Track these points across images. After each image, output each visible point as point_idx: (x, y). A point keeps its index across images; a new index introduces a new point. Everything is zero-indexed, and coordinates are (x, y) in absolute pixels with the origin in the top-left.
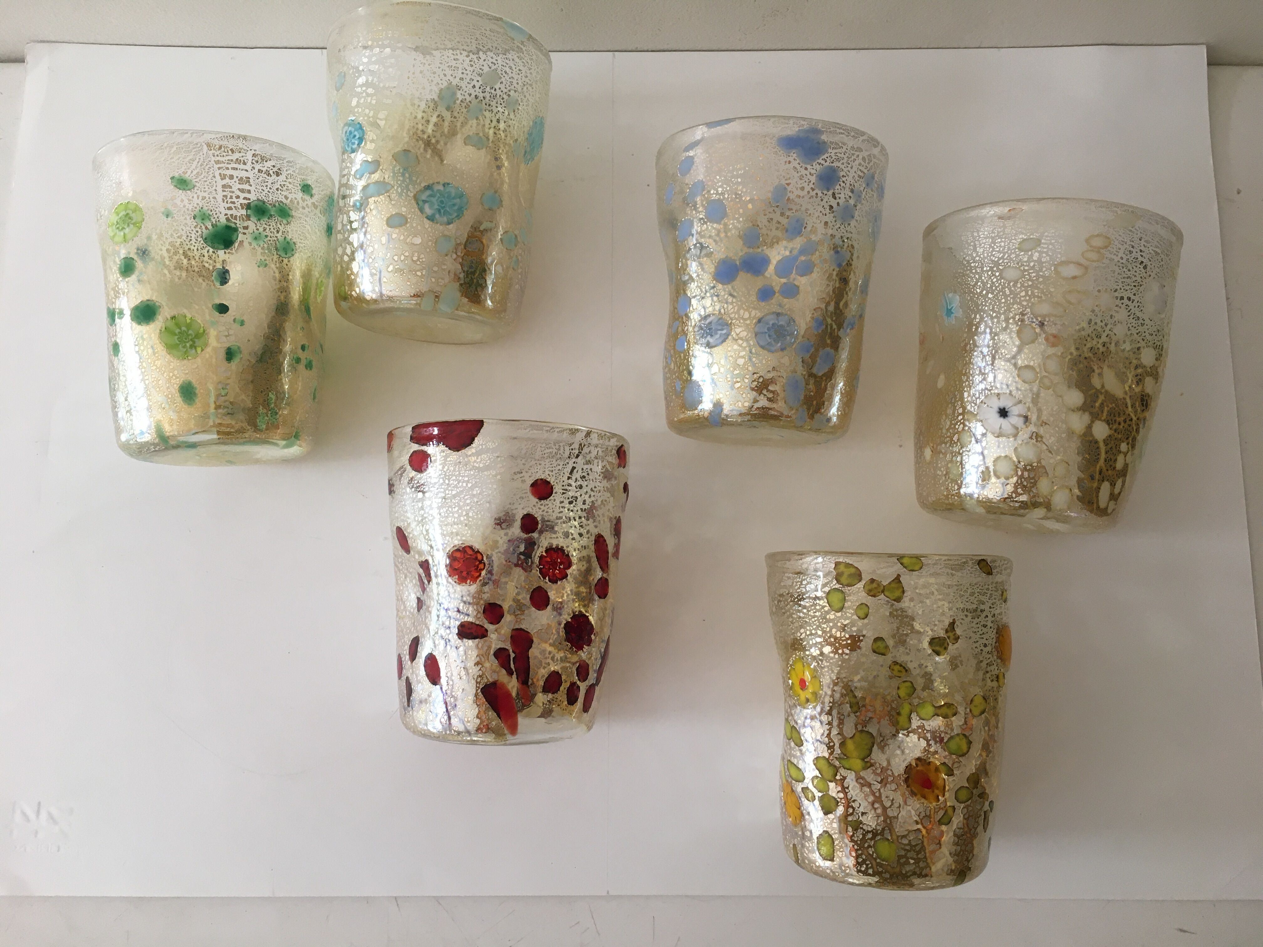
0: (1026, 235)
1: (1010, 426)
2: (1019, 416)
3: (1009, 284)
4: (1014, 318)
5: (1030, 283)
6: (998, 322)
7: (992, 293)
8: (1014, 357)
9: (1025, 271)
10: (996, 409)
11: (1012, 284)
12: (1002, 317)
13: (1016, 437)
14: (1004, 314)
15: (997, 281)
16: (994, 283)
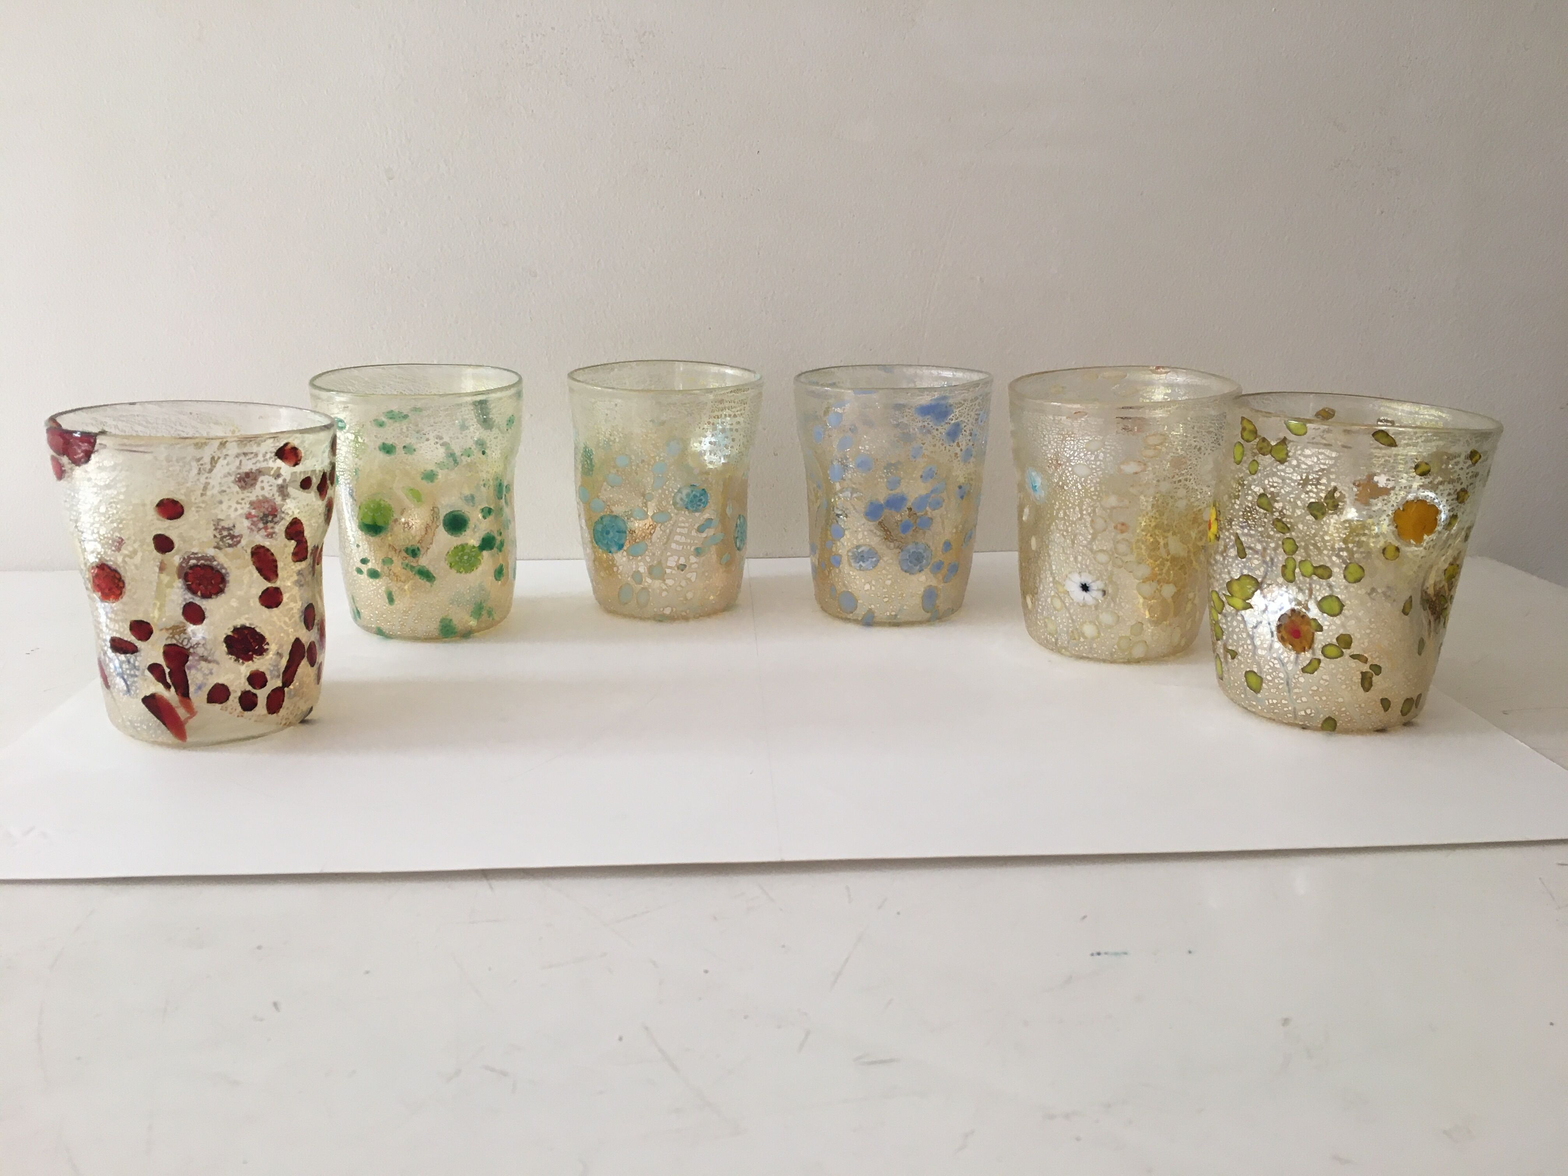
0: (1091, 437)
1: (1092, 599)
2: (1098, 590)
3: (1080, 479)
4: (1086, 510)
5: (1098, 480)
6: (1074, 512)
7: (1067, 486)
8: (1090, 543)
9: (1092, 469)
10: (1079, 584)
11: (1082, 479)
12: (1077, 509)
13: (1097, 607)
14: (1078, 505)
15: (1070, 475)
16: (1067, 477)
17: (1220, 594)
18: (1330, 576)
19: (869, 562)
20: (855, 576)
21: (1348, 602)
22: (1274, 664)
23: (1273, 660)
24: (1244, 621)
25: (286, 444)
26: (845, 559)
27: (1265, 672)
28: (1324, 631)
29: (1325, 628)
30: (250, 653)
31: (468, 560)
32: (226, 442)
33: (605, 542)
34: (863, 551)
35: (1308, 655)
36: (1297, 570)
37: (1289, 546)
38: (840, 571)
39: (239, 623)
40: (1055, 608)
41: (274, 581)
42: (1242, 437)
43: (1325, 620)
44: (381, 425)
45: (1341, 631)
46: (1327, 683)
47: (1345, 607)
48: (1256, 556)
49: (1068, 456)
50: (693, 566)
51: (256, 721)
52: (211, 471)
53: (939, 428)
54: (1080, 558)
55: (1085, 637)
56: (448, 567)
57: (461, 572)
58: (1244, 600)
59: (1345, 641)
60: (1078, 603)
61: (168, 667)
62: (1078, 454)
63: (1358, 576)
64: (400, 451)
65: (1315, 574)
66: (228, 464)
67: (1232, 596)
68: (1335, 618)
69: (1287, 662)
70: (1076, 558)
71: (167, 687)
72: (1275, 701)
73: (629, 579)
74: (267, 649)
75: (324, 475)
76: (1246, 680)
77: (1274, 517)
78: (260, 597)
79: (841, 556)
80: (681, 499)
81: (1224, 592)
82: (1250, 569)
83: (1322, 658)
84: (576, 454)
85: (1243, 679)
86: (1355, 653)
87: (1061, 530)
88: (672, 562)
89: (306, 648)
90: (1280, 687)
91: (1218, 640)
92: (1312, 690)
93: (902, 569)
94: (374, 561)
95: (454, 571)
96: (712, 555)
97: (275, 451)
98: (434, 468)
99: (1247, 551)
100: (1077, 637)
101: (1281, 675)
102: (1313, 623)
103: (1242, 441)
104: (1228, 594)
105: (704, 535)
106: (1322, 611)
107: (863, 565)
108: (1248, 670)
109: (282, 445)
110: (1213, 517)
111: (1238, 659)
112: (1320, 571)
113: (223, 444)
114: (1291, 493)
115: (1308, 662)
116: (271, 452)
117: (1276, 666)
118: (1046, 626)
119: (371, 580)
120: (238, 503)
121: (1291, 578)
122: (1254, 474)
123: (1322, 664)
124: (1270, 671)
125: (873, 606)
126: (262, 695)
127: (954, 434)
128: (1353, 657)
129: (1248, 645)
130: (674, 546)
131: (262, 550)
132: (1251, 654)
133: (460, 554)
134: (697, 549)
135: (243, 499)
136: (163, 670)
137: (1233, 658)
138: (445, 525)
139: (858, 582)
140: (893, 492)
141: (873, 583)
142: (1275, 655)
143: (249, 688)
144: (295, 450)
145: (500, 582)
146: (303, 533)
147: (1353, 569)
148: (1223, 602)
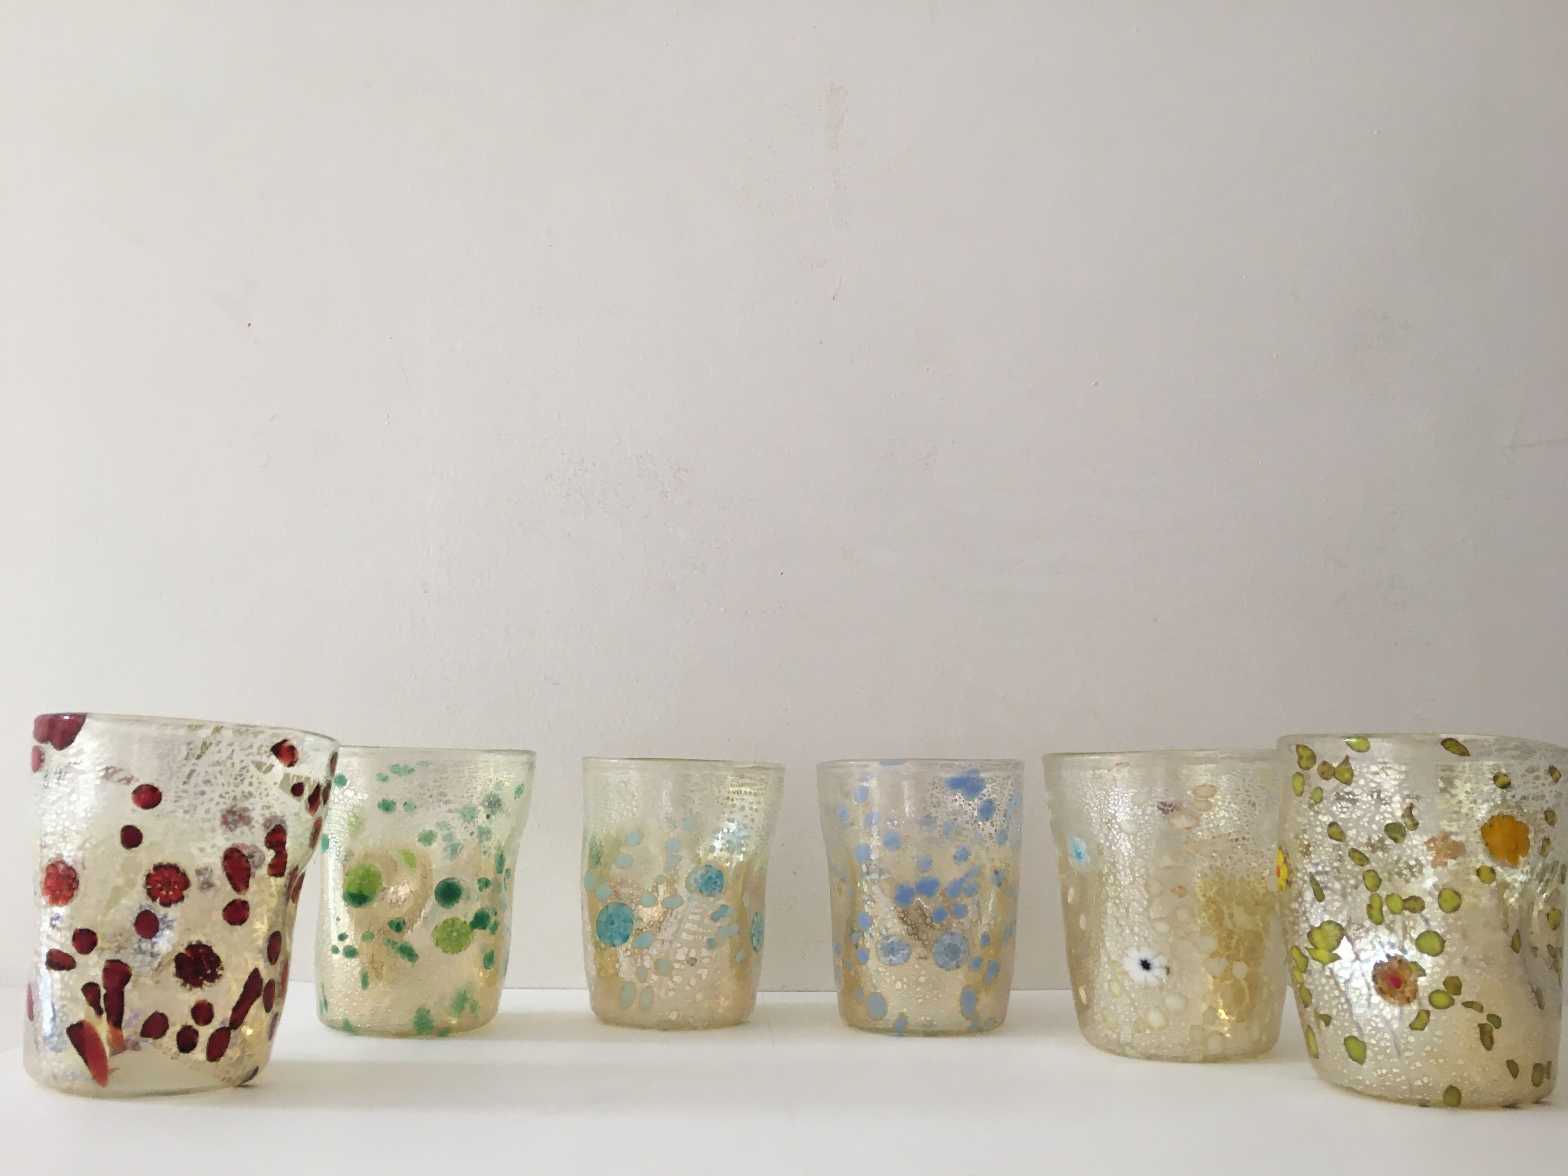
0: (1136, 789)
1: (1155, 979)
2: (1160, 967)
4: (1139, 871)
5: (1148, 837)
6: (1125, 875)
7: (1115, 846)
8: (1146, 910)
9: (1141, 824)
10: (1138, 962)
11: (1131, 837)
12: (1128, 871)
13: (1161, 988)
14: (1129, 867)
15: (1118, 833)
16: (1114, 835)
17: (1301, 948)
18: (1423, 908)
19: (900, 955)
20: (885, 973)
21: (1448, 937)
23: (1374, 1019)
24: (1333, 975)
25: (285, 741)
26: (873, 952)
27: (1368, 1035)
28: (1428, 976)
29: (1428, 971)
30: (201, 978)
31: (458, 938)
32: (222, 727)
33: (609, 934)
34: (892, 943)
35: (1414, 1007)
36: (1385, 908)
37: (1370, 882)
38: (868, 968)
39: (194, 939)
40: (1114, 995)
41: (242, 892)
42: (1300, 767)
43: (1427, 962)
44: (385, 779)
45: (1447, 973)
46: (1441, 1041)
47: (1447, 944)
48: (1336, 897)
49: (1113, 812)
50: (706, 961)
51: (191, 1067)
52: (199, 757)
53: (971, 802)
54: (1136, 929)
55: (1151, 1028)
56: (433, 944)
57: (447, 953)
58: (1330, 951)
59: (1453, 986)
60: (1140, 986)
61: (105, 987)
62: (1124, 810)
63: (1454, 904)
64: (400, 807)
65: (1406, 909)
66: (219, 752)
67: (1316, 948)
68: (1438, 958)
69: (1392, 1018)
70: (1132, 930)
71: (99, 1012)
72: (1384, 1071)
73: (633, 976)
74: (221, 975)
75: (318, 787)
76: (1347, 1050)
77: (1350, 847)
78: (225, 910)
79: (869, 950)
80: (696, 881)
81: (1306, 945)
82: (1330, 913)
83: (1430, 1008)
84: (584, 844)
85: (1343, 1048)
86: (1467, 1000)
87: (1112, 898)
88: (681, 956)
89: (264, 985)
90: (1388, 1051)
91: (1306, 1006)
92: (1426, 1052)
93: (937, 964)
94: (353, 937)
95: (439, 950)
96: (725, 950)
97: (272, 745)
98: (433, 829)
99: (1325, 892)
100: (1142, 1029)
101: (1387, 1036)
102: (1413, 967)
103: (1300, 770)
104: (1311, 946)
105: (719, 924)
106: (1421, 950)
107: (894, 959)
108: (1347, 1035)
109: (280, 740)
110: (1282, 860)
111: (1334, 1025)
112: (1411, 904)
113: (218, 730)
114: (1364, 816)
115: (1415, 1015)
116: (267, 746)
117: (1378, 1025)
118: (1105, 1020)
119: (346, 960)
120: (221, 796)
121: (1378, 918)
122: (1319, 803)
123: (1432, 1017)
124: (1373, 1032)
125: (905, 1010)
126: (205, 1033)
127: (987, 811)
128: (1468, 1005)
129: (1342, 1004)
130: (684, 936)
131: (237, 855)
132: (1347, 1015)
133: (449, 929)
134: (710, 940)
135: (227, 793)
136: (98, 992)
137: (1327, 1024)
138: (436, 893)
139: (888, 981)
140: (924, 875)
141: (905, 980)
142: (1376, 1012)
143: (191, 1022)
144: (292, 749)
145: (488, 971)
146: (285, 843)
147: (1447, 895)
148: (1306, 958)
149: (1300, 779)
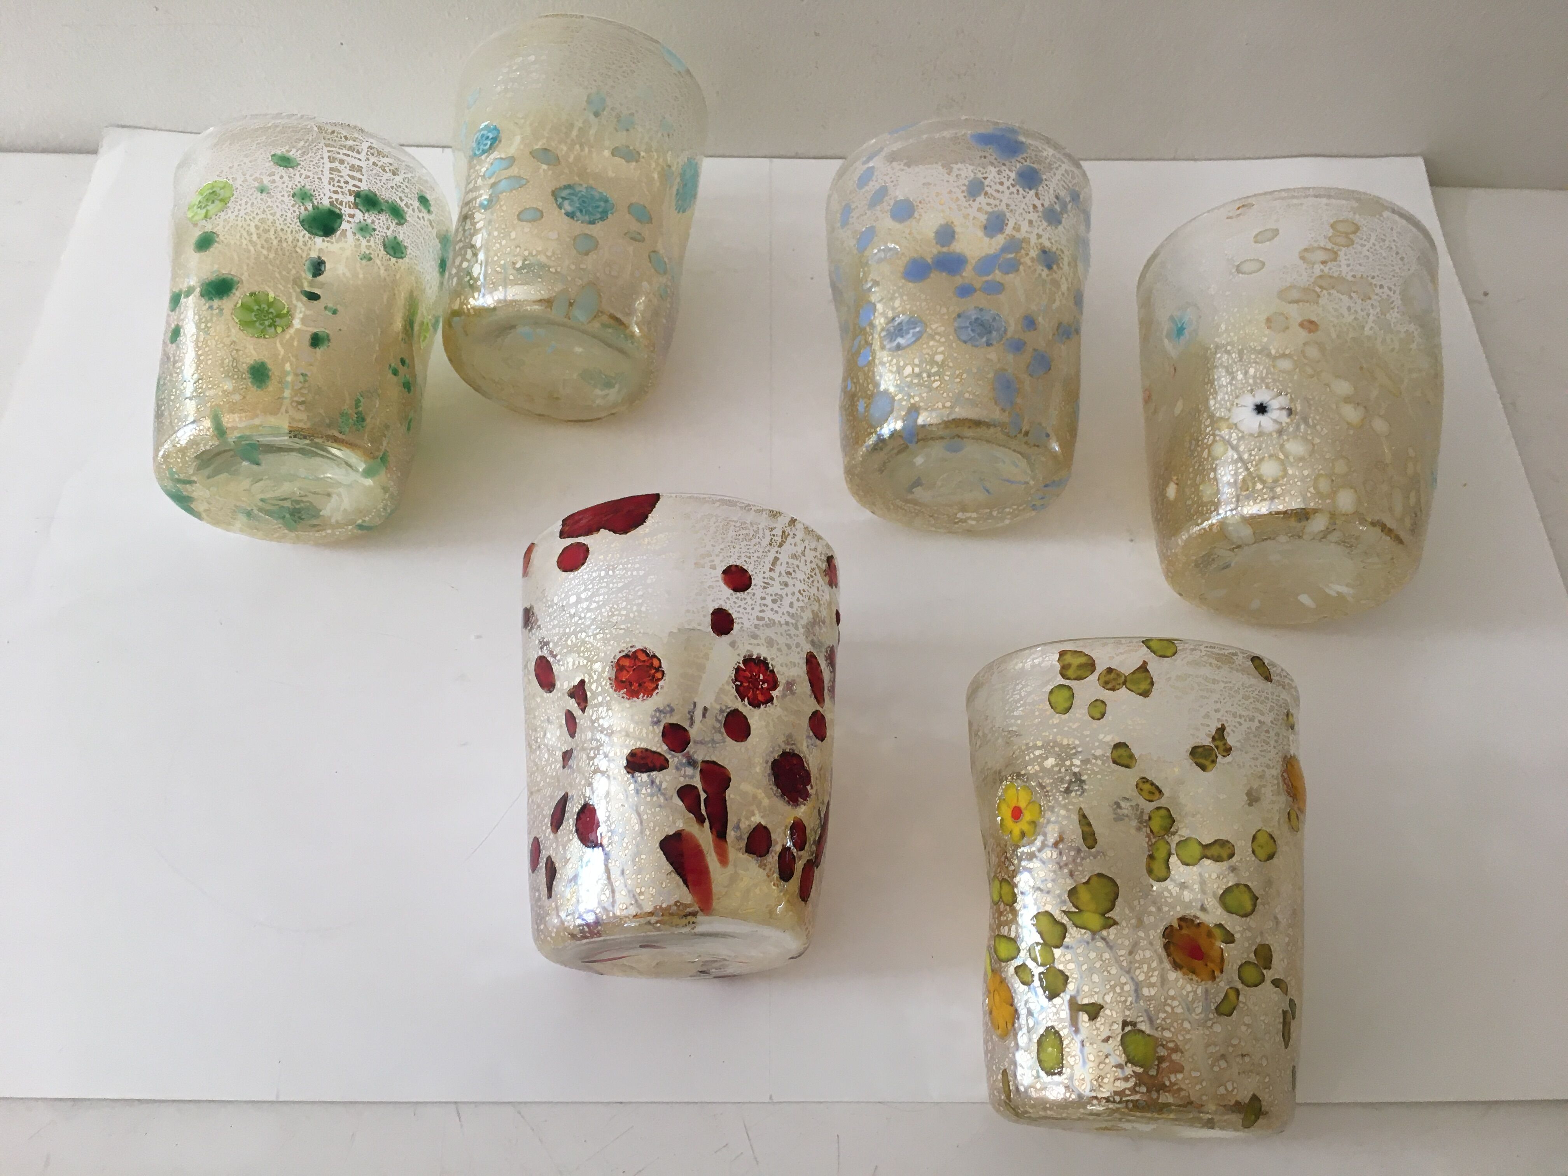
17: (1055, 914)
18: (1231, 855)
21: (1262, 892)
22: (1173, 1008)
23: (1169, 1001)
28: (1237, 942)
29: (1236, 937)
35: (1219, 984)
36: (1173, 859)
37: (1158, 823)
42: (1067, 678)
43: (1234, 925)
45: (1258, 940)
46: (1249, 1032)
47: (1259, 901)
48: (1110, 844)
58: (1103, 915)
59: (1264, 956)
63: (1269, 851)
65: (1207, 857)
67: (1081, 911)
68: (1248, 919)
69: (1192, 1002)
77: (1138, 776)
81: (1062, 910)
82: (1100, 866)
83: (1240, 986)
86: (1276, 976)
92: (1233, 1046)
102: (1217, 932)
103: (1067, 683)
106: (1229, 910)
108: (1126, 1030)
111: (1104, 1017)
112: (1215, 850)
115: (1222, 996)
117: (1176, 1010)
121: (1162, 873)
123: (1242, 998)
124: (1168, 1021)
128: (1274, 983)
137: (1093, 1017)
142: (1171, 993)
147: (1262, 839)
148: (1064, 926)
149: (1066, 693)
